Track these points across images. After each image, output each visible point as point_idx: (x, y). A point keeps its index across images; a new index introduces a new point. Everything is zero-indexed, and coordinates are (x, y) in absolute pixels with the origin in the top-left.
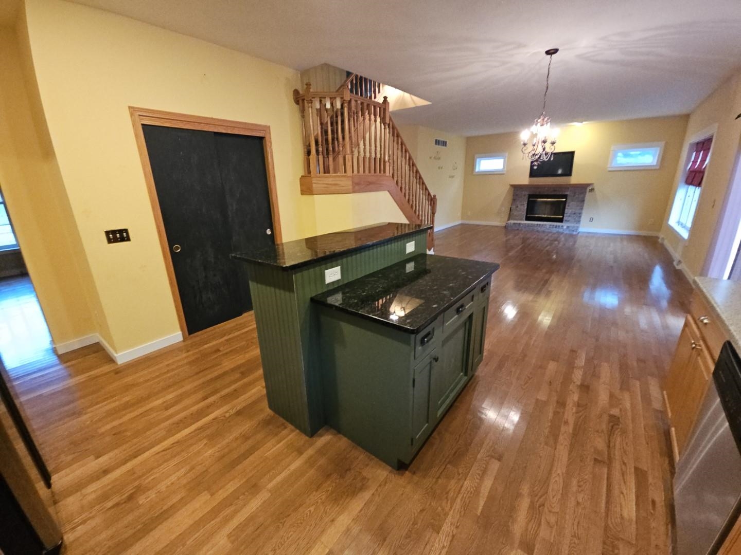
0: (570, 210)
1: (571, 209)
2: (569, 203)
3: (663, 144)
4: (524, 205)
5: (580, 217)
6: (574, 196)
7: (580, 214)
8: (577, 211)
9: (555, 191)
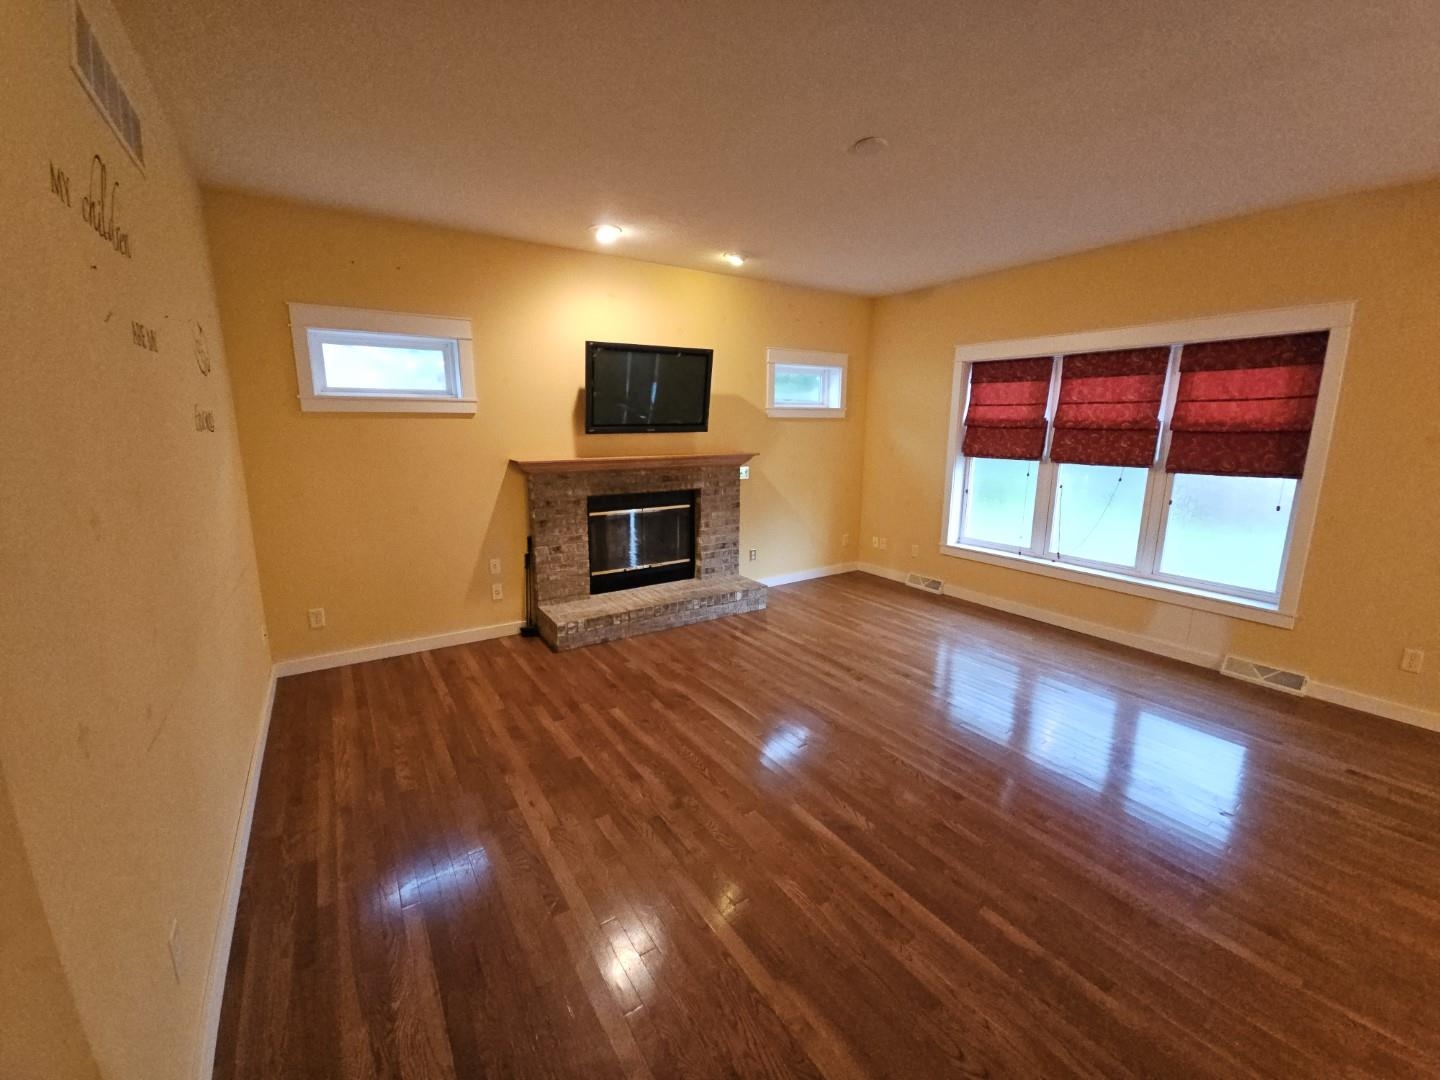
0: (713, 537)
1: (714, 533)
2: (707, 515)
3: (844, 358)
4: (579, 538)
5: (737, 552)
6: (716, 492)
7: (735, 544)
8: (730, 537)
9: (666, 479)
